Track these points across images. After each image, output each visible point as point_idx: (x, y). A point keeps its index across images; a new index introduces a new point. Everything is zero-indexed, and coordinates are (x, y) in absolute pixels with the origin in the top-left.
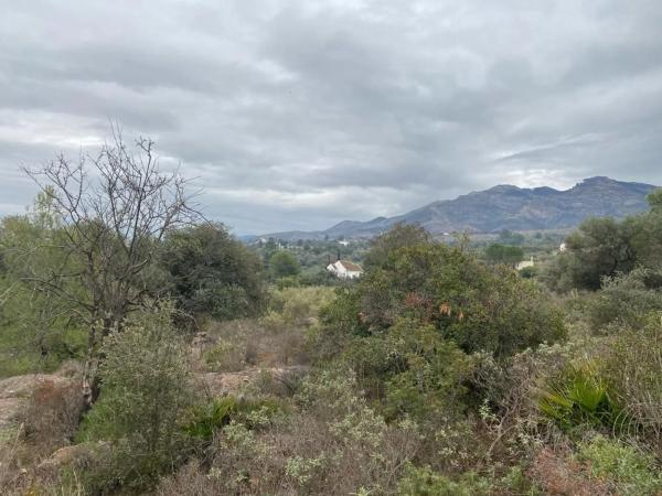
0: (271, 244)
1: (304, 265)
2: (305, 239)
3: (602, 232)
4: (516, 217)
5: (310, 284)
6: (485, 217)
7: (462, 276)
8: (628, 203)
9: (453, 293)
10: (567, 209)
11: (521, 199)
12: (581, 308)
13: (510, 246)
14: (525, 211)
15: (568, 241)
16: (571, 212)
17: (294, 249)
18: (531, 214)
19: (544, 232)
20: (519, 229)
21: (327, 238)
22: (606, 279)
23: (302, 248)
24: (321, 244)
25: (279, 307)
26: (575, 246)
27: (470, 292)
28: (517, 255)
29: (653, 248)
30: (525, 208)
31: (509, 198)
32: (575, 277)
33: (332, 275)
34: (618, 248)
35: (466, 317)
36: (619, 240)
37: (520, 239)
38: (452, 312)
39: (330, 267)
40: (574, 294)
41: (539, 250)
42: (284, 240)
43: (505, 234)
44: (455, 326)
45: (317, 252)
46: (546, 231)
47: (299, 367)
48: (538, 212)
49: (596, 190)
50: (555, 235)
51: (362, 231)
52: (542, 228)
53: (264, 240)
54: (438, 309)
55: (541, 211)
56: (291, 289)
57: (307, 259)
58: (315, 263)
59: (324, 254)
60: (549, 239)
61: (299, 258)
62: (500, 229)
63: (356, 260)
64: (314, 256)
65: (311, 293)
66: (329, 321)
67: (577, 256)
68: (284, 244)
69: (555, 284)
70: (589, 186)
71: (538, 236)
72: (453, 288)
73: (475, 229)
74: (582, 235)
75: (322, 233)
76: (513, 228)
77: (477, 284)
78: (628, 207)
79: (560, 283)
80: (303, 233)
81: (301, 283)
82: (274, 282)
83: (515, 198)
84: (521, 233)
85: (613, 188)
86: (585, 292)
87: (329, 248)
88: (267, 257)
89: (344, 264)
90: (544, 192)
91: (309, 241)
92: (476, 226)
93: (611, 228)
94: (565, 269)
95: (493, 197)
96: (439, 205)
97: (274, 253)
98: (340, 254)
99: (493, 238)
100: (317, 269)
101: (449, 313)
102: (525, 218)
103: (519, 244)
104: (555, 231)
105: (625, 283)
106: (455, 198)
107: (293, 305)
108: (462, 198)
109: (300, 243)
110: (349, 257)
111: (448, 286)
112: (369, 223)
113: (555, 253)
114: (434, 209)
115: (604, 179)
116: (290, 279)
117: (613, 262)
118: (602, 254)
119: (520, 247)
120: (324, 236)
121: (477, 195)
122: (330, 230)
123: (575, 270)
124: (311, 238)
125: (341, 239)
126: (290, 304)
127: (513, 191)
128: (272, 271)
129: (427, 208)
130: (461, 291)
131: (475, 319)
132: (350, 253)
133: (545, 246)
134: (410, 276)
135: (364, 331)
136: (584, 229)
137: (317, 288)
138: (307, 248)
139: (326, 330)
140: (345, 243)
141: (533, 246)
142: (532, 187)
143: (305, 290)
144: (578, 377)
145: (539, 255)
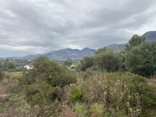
0: (7, 60)
1: (17, 66)
2: (18, 59)
3: (87, 59)
4: (71, 55)
5: (18, 71)
6: (64, 55)
7: (55, 69)
8: (92, 53)
9: (52, 73)
10: (81, 54)
11: (72, 51)
12: (82, 75)
13: (69, 62)
14: (73, 54)
15: (80, 61)
16: (82, 55)
17: (14, 62)
18: (74, 55)
19: (76, 59)
20: (72, 58)
21: (24, 59)
22: (86, 69)
23: (17, 61)
24: (23, 60)
25: (8, 77)
26: (82, 62)
27: (56, 73)
28: (71, 64)
29: (95, 63)
30: (73, 53)
31: (70, 51)
32: (82, 68)
33: (26, 69)
34: (90, 63)
35: (55, 79)
36: (90, 61)
37: (72, 60)
38: (52, 77)
39: (25, 67)
40: (81, 72)
41: (75, 63)
42: (12, 59)
43: (69, 59)
44: (52, 81)
45: (21, 62)
46: (77, 59)
47: (11, 94)
48: (75, 54)
49: (87, 50)
50: (79, 59)
51: (34, 57)
52: (76, 58)
53: (5, 59)
54: (49, 77)
55: (76, 54)
56: (12, 72)
57: (18, 64)
58: (20, 65)
59: (23, 63)
60: (77, 60)
61: (16, 64)
62: (67, 58)
63: (32, 65)
64: (21, 64)
65: (18, 73)
66: (21, 81)
67: (82, 64)
68: (11, 60)
69: (78, 70)
70: (85, 49)
71: (75, 60)
72: (52, 72)
73: (62, 58)
74: (83, 59)
75: (23, 57)
76: (70, 58)
77: (58, 71)
78: (92, 54)
79: (79, 70)
80: (17, 57)
81: (16, 71)
82: (7, 71)
83: (71, 51)
84: (72, 59)
85: (90, 50)
86: (83, 71)
87: (25, 61)
88: (6, 63)
89: (29, 66)
90: (77, 50)
91: (19, 60)
92: (62, 57)
93: (88, 58)
94: (80, 66)
95: (66, 51)
96: (54, 52)
97: (8, 63)
98: (28, 63)
99: (66, 60)
100: (21, 67)
101: (51, 78)
102: (73, 56)
103: (71, 61)
104: (78, 59)
105: (90, 70)
106: (58, 50)
107: (12, 77)
108: (59, 51)
109: (16, 60)
110: (30, 64)
111: (51, 71)
112: (36, 55)
113: (78, 63)
114: (53, 53)
115: (88, 48)
116: (12, 70)
117: (88, 65)
118: (87, 64)
119: (72, 62)
120: (23, 58)
121: (63, 50)
122: (25, 57)
123: (82, 67)
124: (19, 59)
125: (28, 59)
126: (12, 76)
127: (71, 50)
128: (7, 68)
129: (51, 52)
130: (54, 72)
131: (57, 79)
132: (31, 63)
133: (77, 62)
134: (42, 69)
135: (29, 83)
136: (84, 58)
137: (20, 72)
138: (18, 61)
139: (19, 84)
140: (30, 60)
141: (74, 62)
142: (74, 49)
143: (16, 73)
144: (77, 90)
145: (75, 64)
